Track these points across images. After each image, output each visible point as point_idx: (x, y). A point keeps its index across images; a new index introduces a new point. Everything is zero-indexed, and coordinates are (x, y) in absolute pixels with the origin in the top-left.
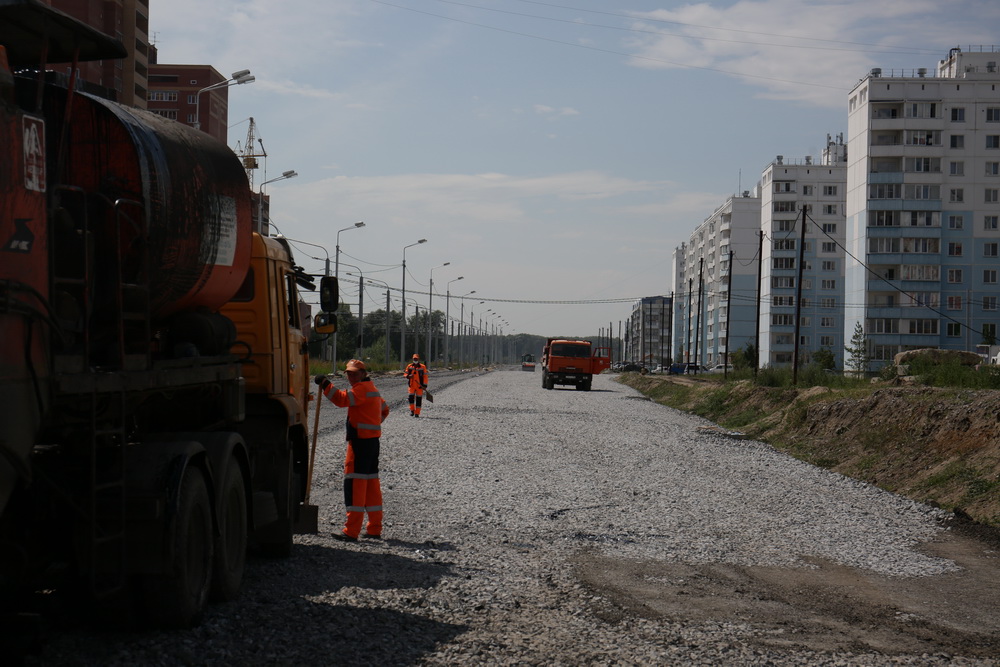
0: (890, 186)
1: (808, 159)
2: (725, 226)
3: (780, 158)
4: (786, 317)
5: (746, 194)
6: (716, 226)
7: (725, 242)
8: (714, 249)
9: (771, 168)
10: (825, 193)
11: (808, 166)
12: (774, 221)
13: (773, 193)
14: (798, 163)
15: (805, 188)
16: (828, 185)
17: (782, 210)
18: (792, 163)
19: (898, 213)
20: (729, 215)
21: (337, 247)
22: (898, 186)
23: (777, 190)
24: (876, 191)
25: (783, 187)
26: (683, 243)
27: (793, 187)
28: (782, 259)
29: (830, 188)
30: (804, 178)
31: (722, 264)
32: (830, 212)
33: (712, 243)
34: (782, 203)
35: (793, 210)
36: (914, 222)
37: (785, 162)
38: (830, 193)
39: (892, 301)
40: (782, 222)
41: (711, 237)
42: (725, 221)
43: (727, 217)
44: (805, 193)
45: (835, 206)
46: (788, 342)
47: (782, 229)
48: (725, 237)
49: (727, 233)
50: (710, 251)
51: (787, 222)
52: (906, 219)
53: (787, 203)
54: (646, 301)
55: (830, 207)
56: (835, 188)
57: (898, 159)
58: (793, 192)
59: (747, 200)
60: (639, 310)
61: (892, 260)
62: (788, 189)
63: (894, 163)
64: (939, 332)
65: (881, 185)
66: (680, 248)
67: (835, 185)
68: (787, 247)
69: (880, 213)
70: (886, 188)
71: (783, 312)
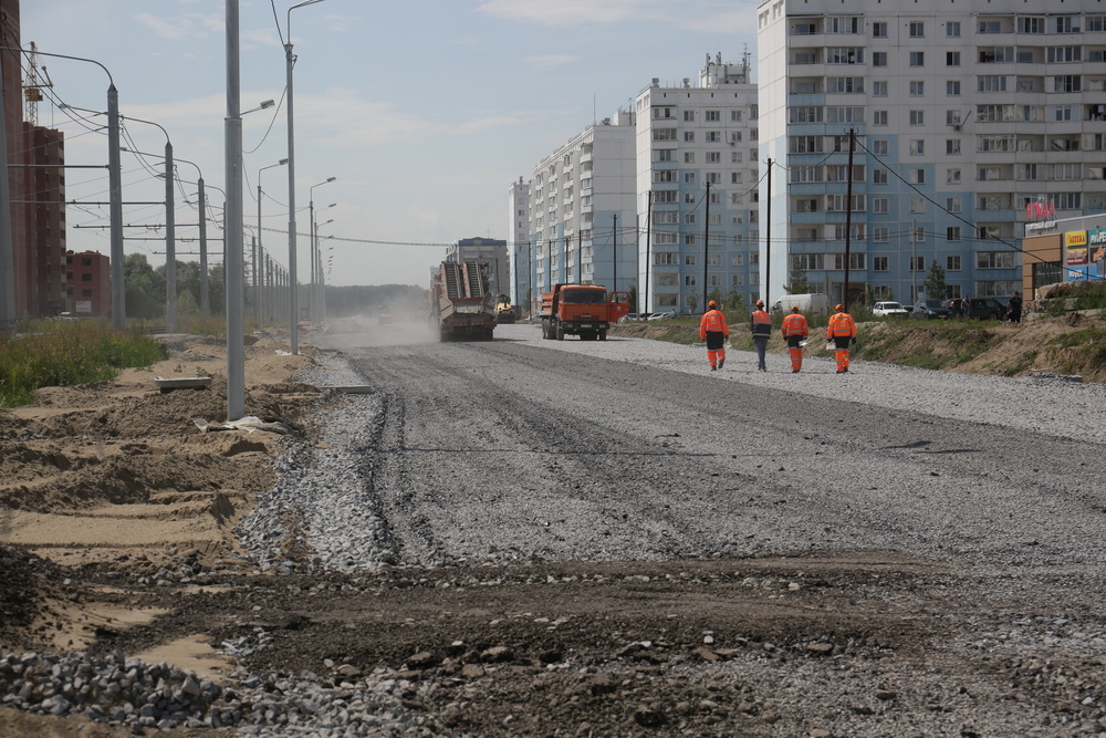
0: (812, 109)
1: (686, 81)
2: (586, 158)
3: (655, 81)
4: (669, 256)
5: (607, 122)
6: (573, 158)
7: (588, 174)
8: (571, 183)
9: (648, 92)
10: (708, 119)
11: (687, 90)
12: (653, 150)
13: (652, 120)
14: (678, 86)
15: (686, 113)
16: (710, 109)
17: (662, 138)
18: (671, 86)
19: (820, 138)
20: (591, 145)
21: (259, 188)
22: (820, 109)
23: (655, 116)
24: (797, 115)
25: (662, 112)
26: (521, 178)
27: (673, 112)
28: (663, 192)
29: (713, 113)
30: (685, 103)
31: (583, 201)
32: (713, 139)
33: (568, 176)
34: (662, 130)
35: (674, 138)
36: (838, 149)
37: (662, 85)
38: (713, 119)
39: (815, 234)
40: (662, 151)
41: (566, 170)
42: (586, 152)
43: (588, 148)
44: (686, 119)
45: (719, 133)
46: (672, 283)
47: (662, 159)
48: (586, 170)
49: (589, 165)
50: (567, 185)
51: (669, 151)
52: (828, 145)
53: (668, 130)
54: (463, 243)
55: (713, 134)
56: (718, 113)
57: (819, 79)
58: (674, 118)
59: (607, 128)
60: (455, 254)
61: (815, 190)
62: (668, 115)
63: (814, 84)
64: (866, 268)
65: (802, 108)
66: (518, 183)
67: (717, 109)
68: (669, 179)
69: (802, 138)
70: (807, 111)
71: (667, 250)
